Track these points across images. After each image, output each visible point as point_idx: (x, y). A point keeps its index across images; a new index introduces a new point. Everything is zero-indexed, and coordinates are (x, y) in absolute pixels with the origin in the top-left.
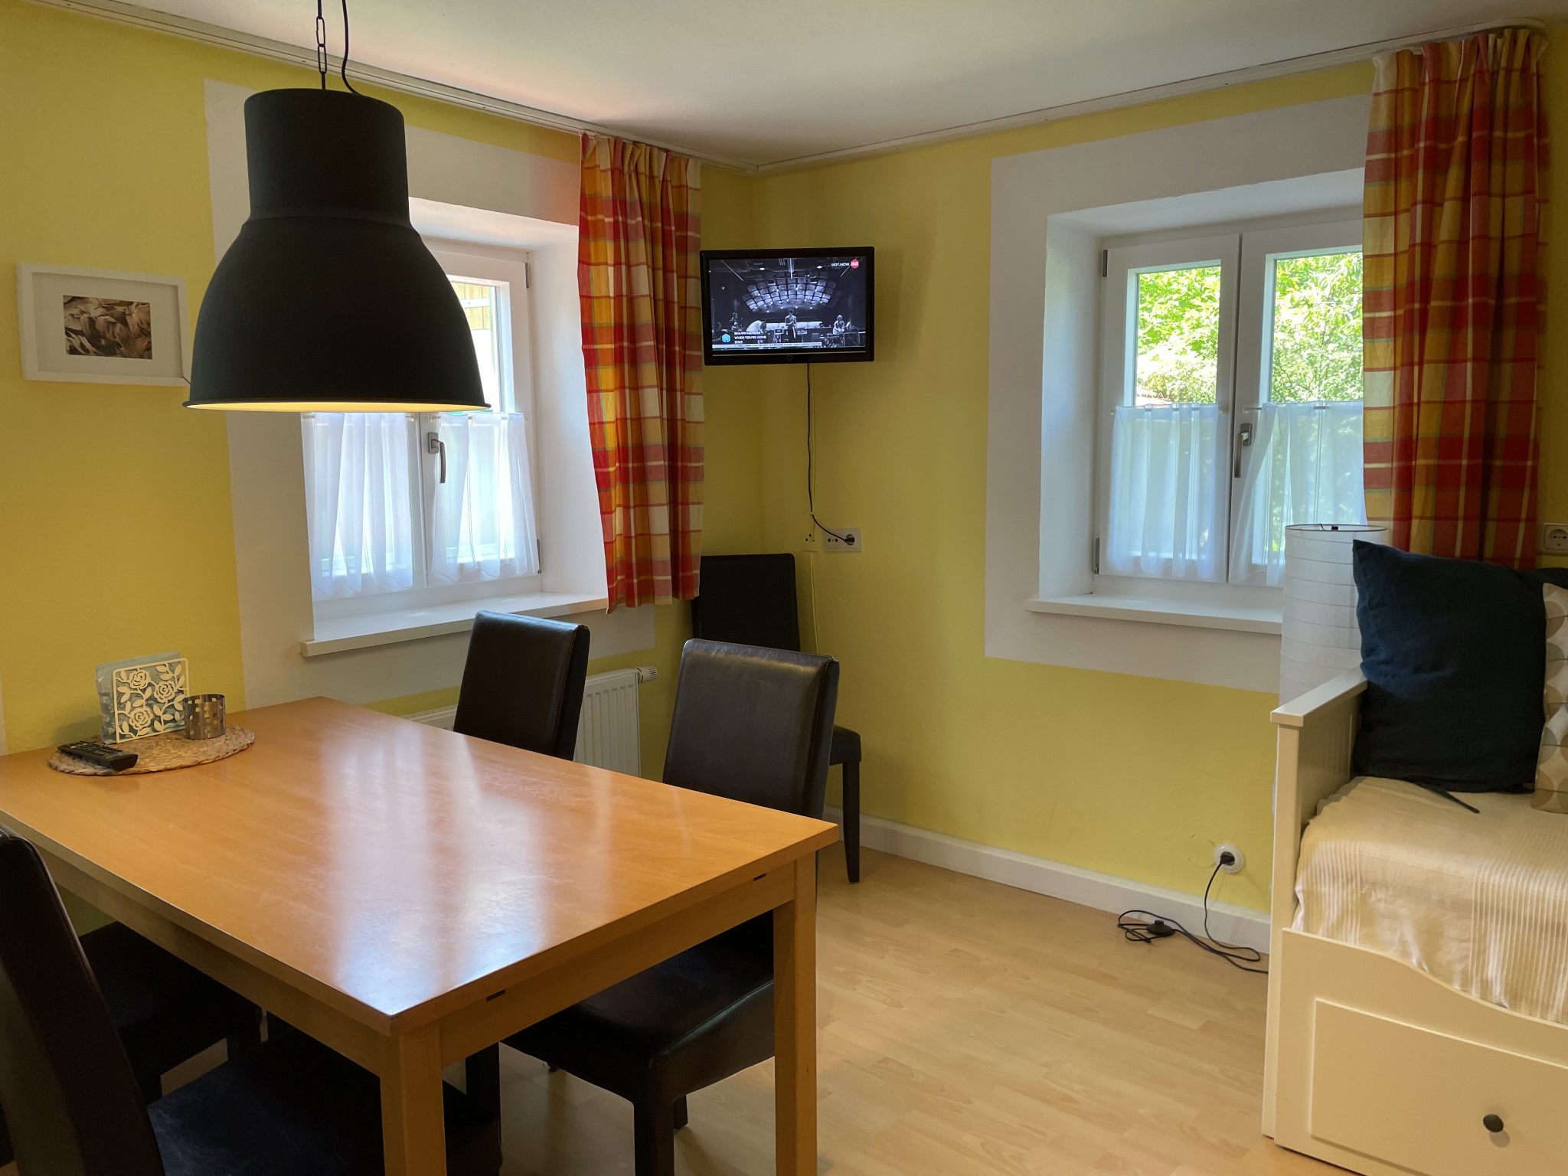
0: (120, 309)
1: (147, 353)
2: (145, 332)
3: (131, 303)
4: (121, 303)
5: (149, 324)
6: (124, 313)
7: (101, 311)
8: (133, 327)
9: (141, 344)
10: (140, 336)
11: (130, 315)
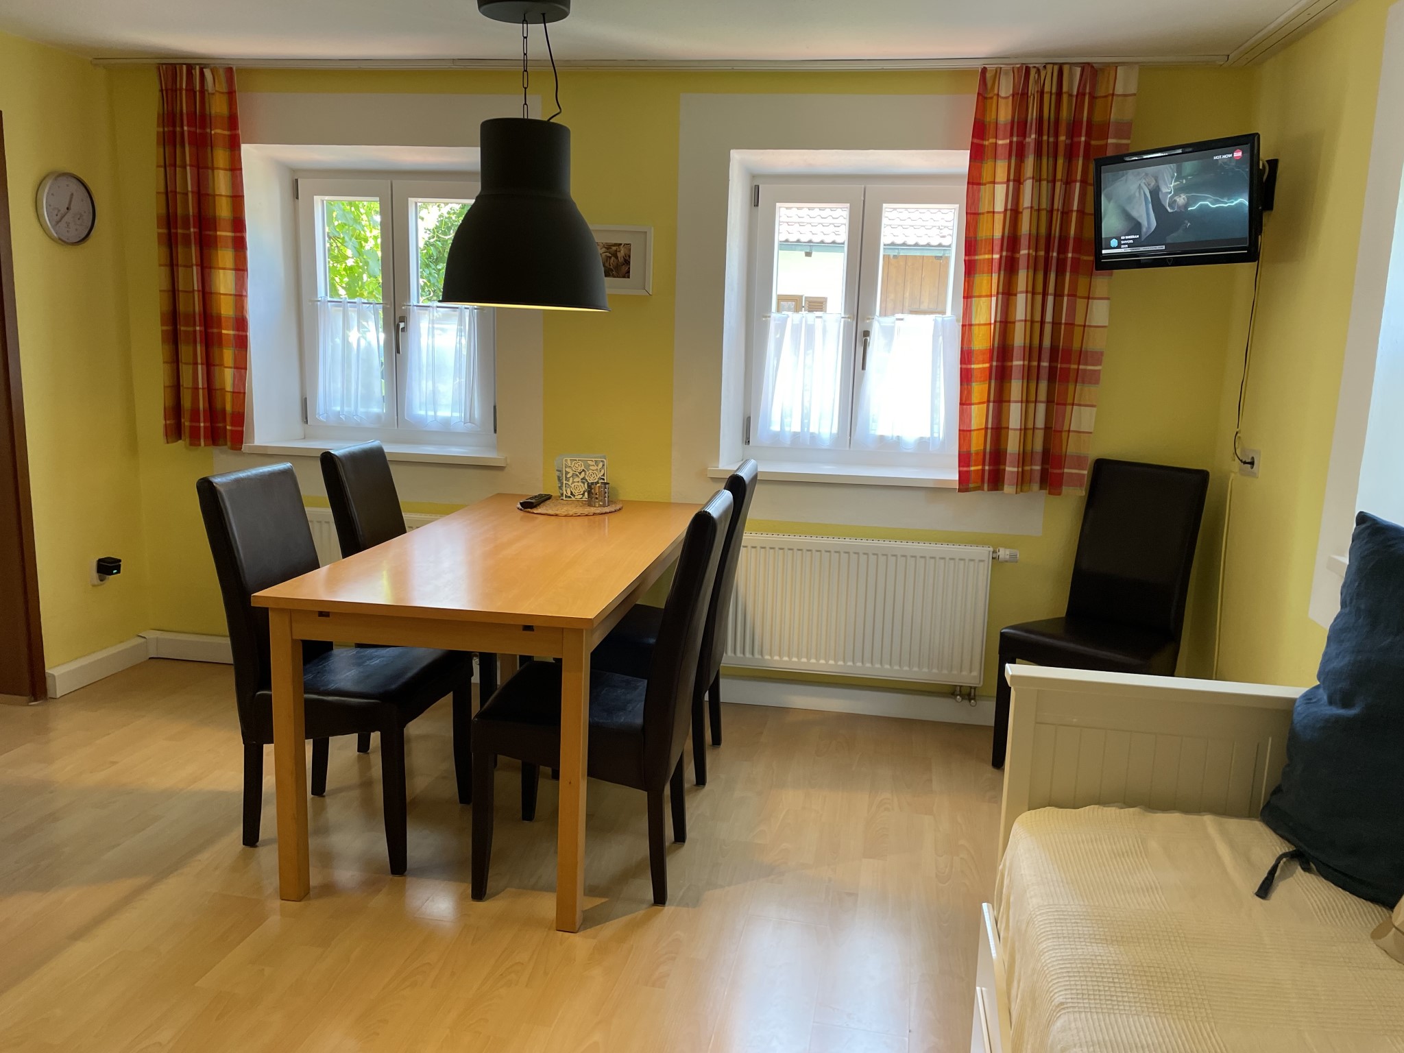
0: (614, 248)
1: (627, 275)
2: (627, 262)
3: (621, 244)
4: (615, 245)
5: (630, 257)
6: (616, 251)
7: (604, 250)
8: (621, 260)
9: (624, 269)
10: (624, 264)
11: (620, 251)
